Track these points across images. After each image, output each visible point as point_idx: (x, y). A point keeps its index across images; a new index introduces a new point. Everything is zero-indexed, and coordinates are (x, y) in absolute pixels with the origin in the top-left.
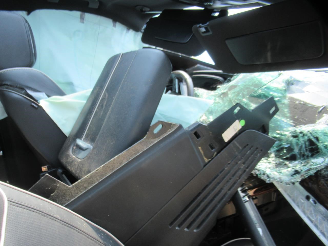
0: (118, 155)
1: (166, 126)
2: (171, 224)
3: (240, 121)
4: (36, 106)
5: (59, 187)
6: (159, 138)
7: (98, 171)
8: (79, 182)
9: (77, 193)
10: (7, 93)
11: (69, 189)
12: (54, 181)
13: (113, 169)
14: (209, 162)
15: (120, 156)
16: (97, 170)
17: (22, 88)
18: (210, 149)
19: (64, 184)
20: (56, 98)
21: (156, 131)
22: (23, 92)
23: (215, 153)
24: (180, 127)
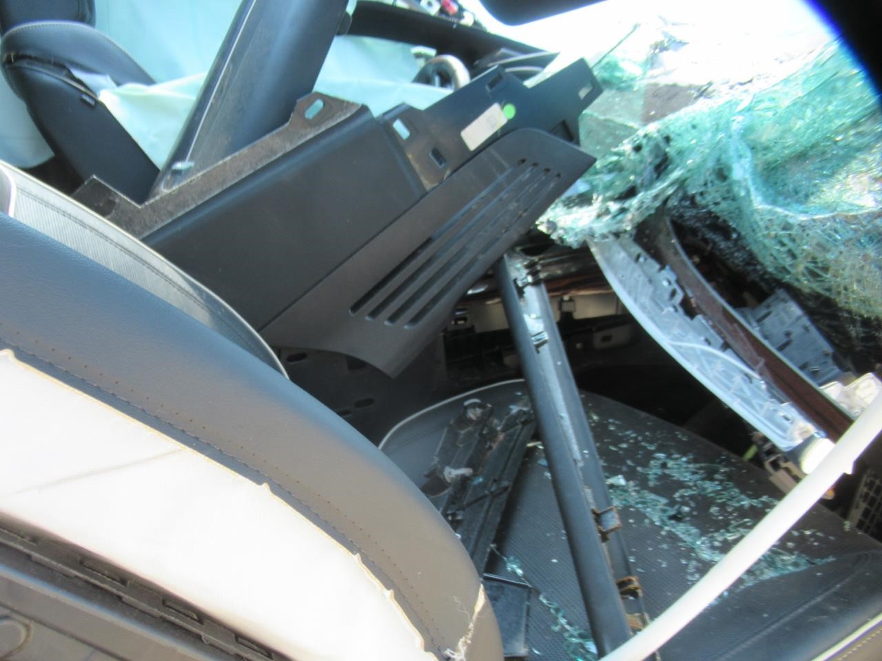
0: (233, 155)
1: (333, 103)
2: (355, 307)
3: (502, 108)
4: (92, 102)
5: (119, 205)
6: (319, 129)
7: (194, 182)
8: (156, 201)
9: (156, 222)
10: (29, 73)
11: (139, 211)
12: (109, 190)
13: (224, 182)
14: (433, 189)
15: (235, 157)
16: (191, 181)
17: (61, 66)
18: (436, 163)
19: (129, 200)
20: (133, 89)
21: (311, 113)
22: (65, 72)
23: (448, 172)
24: (364, 109)
